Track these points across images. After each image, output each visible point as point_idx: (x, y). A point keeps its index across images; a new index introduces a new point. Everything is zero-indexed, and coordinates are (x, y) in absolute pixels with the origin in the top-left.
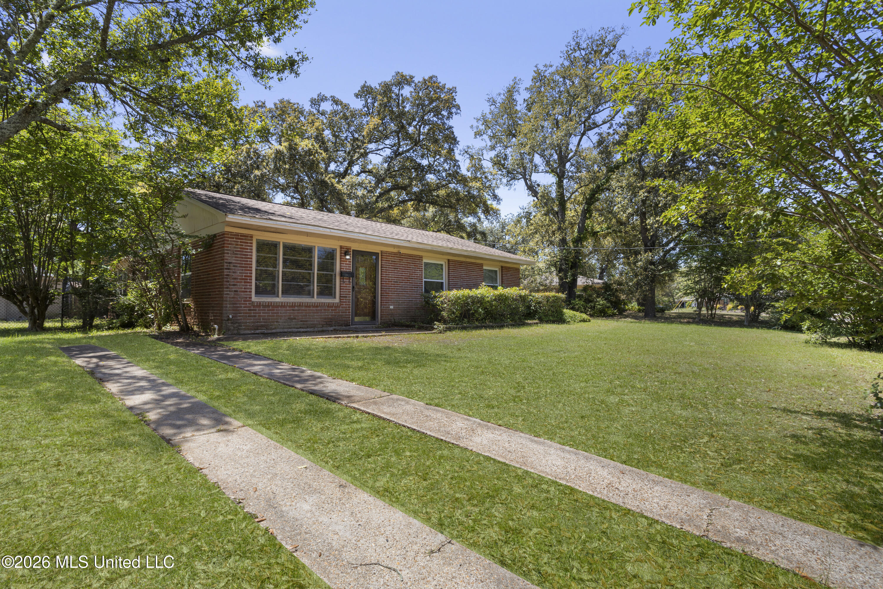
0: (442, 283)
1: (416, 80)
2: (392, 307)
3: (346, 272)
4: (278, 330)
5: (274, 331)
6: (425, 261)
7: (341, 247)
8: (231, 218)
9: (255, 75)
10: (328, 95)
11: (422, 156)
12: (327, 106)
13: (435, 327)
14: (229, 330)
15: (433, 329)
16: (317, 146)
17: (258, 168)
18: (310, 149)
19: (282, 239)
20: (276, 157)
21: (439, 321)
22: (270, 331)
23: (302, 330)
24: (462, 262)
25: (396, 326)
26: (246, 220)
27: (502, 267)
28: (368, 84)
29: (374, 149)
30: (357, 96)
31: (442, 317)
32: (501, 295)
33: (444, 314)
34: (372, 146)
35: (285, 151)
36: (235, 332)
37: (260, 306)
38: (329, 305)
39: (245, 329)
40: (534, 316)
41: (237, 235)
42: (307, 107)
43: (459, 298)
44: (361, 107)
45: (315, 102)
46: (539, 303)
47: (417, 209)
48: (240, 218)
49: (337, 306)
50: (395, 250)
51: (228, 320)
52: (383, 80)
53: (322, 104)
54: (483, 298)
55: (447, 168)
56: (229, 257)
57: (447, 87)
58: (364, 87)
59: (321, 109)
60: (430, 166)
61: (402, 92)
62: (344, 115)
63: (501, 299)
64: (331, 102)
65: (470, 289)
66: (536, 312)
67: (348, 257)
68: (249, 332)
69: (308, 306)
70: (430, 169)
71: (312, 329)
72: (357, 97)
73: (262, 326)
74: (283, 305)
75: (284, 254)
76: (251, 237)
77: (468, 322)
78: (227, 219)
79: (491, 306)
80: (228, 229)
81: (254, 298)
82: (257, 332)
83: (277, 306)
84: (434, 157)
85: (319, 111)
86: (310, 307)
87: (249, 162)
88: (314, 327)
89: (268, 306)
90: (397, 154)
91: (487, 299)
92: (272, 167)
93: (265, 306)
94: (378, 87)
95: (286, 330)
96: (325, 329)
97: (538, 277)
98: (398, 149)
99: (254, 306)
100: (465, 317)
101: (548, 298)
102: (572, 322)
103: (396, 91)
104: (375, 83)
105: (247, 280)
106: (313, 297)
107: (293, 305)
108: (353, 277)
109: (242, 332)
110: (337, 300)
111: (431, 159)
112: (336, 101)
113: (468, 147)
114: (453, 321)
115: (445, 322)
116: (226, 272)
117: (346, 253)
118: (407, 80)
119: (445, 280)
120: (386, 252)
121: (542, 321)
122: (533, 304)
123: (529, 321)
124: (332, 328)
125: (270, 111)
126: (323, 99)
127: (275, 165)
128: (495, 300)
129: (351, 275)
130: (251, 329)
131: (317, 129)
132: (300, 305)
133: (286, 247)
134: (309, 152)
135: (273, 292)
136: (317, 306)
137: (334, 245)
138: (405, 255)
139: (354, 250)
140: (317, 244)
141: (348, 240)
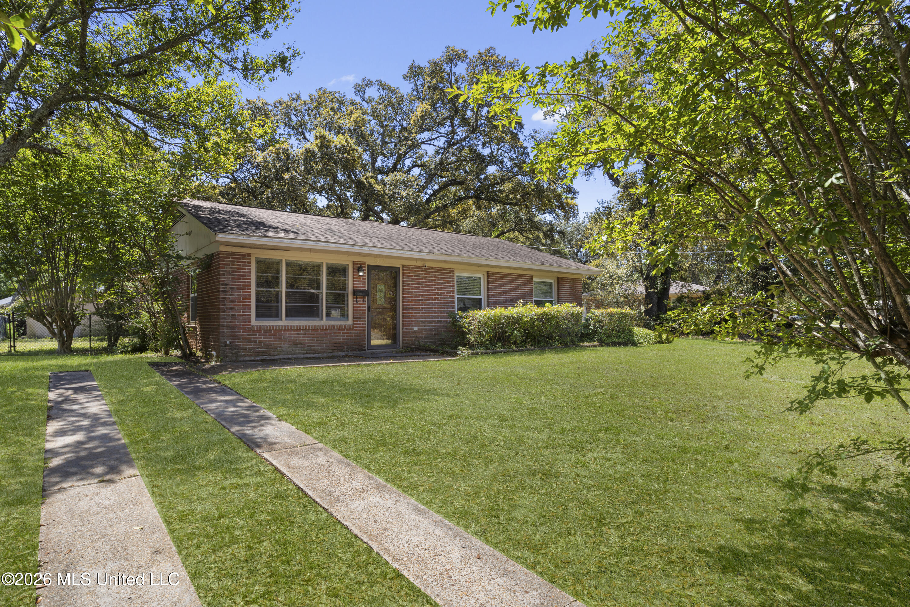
0: (480, 299)
1: (470, 55)
2: (416, 329)
3: (360, 291)
4: (281, 357)
5: (277, 357)
6: (457, 274)
7: (354, 263)
8: (221, 237)
9: (246, 77)
10: (373, 79)
11: (484, 145)
12: (373, 92)
13: (459, 352)
14: (227, 357)
15: (457, 354)
16: (352, 141)
17: (288, 170)
18: (343, 146)
19: (284, 257)
20: (306, 158)
21: (464, 346)
22: (272, 358)
23: (309, 356)
24: (505, 274)
25: (420, 350)
26: (239, 238)
27: (558, 278)
28: (416, 63)
29: (427, 138)
30: (405, 77)
31: (469, 341)
32: (545, 314)
33: (471, 338)
34: (425, 135)
35: (316, 149)
36: (234, 359)
37: (260, 330)
38: (340, 328)
39: (244, 356)
40: (594, 337)
41: (233, 254)
42: (350, 95)
43: (489, 318)
44: (410, 91)
45: (360, 89)
46: (600, 321)
47: (479, 208)
48: (231, 237)
49: (350, 329)
50: (420, 264)
51: (226, 346)
52: (431, 58)
53: (367, 90)
54: (520, 318)
55: (514, 156)
56: (225, 279)
57: (507, 59)
58: (411, 68)
59: (366, 96)
60: (492, 155)
61: (454, 70)
62: (390, 102)
63: (546, 318)
64: (377, 88)
65: (506, 307)
66: (595, 332)
67: (361, 274)
68: (249, 359)
69: (315, 329)
70: (493, 159)
71: (320, 355)
72: (406, 80)
73: (264, 352)
74: (286, 329)
75: (287, 274)
76: (249, 255)
77: (503, 346)
78: (217, 239)
79: (533, 327)
80: (222, 248)
81: (254, 322)
82: (258, 358)
83: (280, 331)
84: (498, 145)
85: (364, 100)
86: (317, 330)
87: (278, 165)
88: (323, 353)
89: (270, 330)
90: (450, 144)
91: (525, 319)
92: (302, 168)
93: (266, 331)
94: (428, 66)
95: (290, 356)
96: (335, 354)
97: (617, 287)
98: (453, 138)
99: (254, 331)
100: (499, 340)
101: (611, 315)
102: (645, 344)
103: (448, 69)
104: (423, 63)
105: (246, 303)
106: (322, 319)
107: (298, 329)
108: (368, 296)
109: (241, 359)
110: (350, 322)
111: (494, 147)
112: (383, 86)
113: (535, 131)
114: (482, 345)
115: (470, 346)
116: (222, 295)
117: (359, 269)
118: (459, 56)
119: (483, 296)
120: (408, 266)
121: (602, 343)
122: (592, 323)
123: (585, 344)
124: (344, 354)
125: (305, 104)
126: (367, 84)
127: (306, 167)
128: (537, 319)
129: (365, 293)
130: (251, 356)
131: (355, 121)
132: (306, 328)
133: (289, 264)
134: (343, 149)
135: (277, 315)
136: (326, 330)
137: (346, 261)
138: (432, 268)
139: (368, 266)
140: (325, 260)
141: (360, 254)
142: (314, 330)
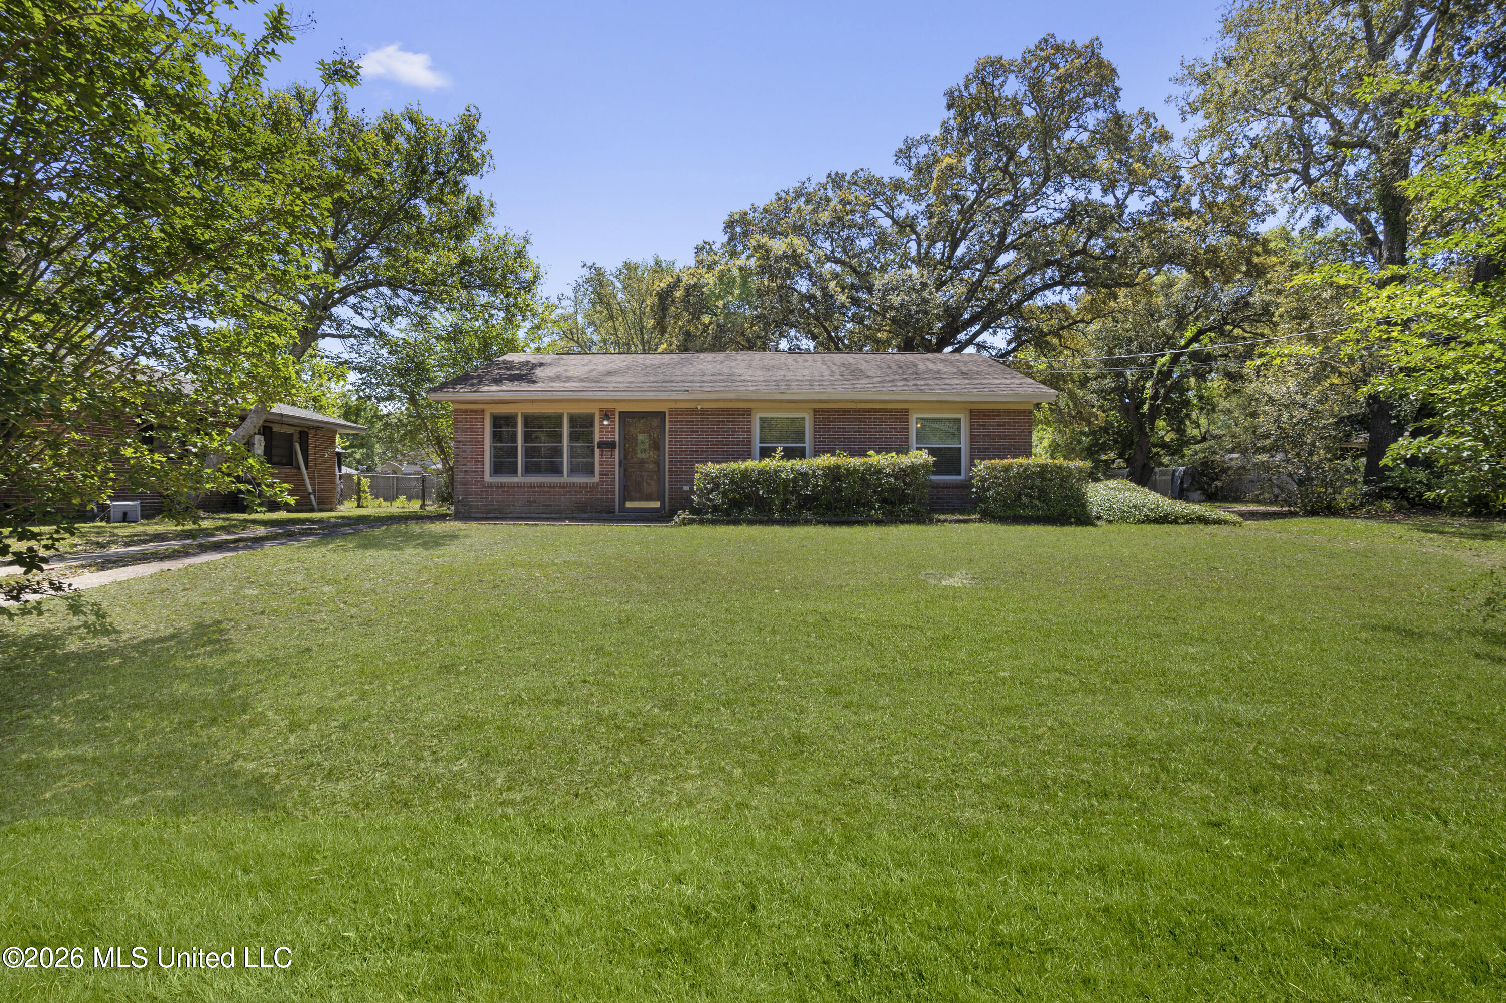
2: (686, 488)
3: (609, 443)
4: (514, 515)
5: (509, 515)
6: (760, 415)
7: (601, 410)
13: (675, 517)
14: (460, 512)
19: (519, 410)
27: (971, 411)
36: (466, 515)
37: (494, 487)
38: (585, 486)
39: (476, 512)
41: (466, 411)
49: (595, 487)
51: (459, 501)
56: (459, 436)
67: (607, 422)
68: (481, 515)
69: (555, 486)
73: (495, 509)
74: (523, 486)
75: (523, 427)
76: (483, 411)
81: (488, 478)
82: (490, 515)
83: (515, 487)
89: (505, 487)
93: (498, 487)
95: (523, 515)
96: (576, 515)
99: (488, 488)
105: (480, 459)
106: (562, 476)
107: (532, 486)
108: (617, 448)
109: (473, 515)
110: (596, 479)
111: (1123, 190)
116: (457, 451)
117: (605, 418)
119: (808, 443)
120: (676, 410)
123: (947, 516)
124: (586, 515)
129: (614, 445)
130: (483, 513)
132: (541, 486)
133: (525, 417)
135: (512, 471)
136: (566, 487)
137: (594, 409)
138: (713, 410)
139: (620, 413)
140: (566, 410)
141: (608, 401)
142: (550, 487)
